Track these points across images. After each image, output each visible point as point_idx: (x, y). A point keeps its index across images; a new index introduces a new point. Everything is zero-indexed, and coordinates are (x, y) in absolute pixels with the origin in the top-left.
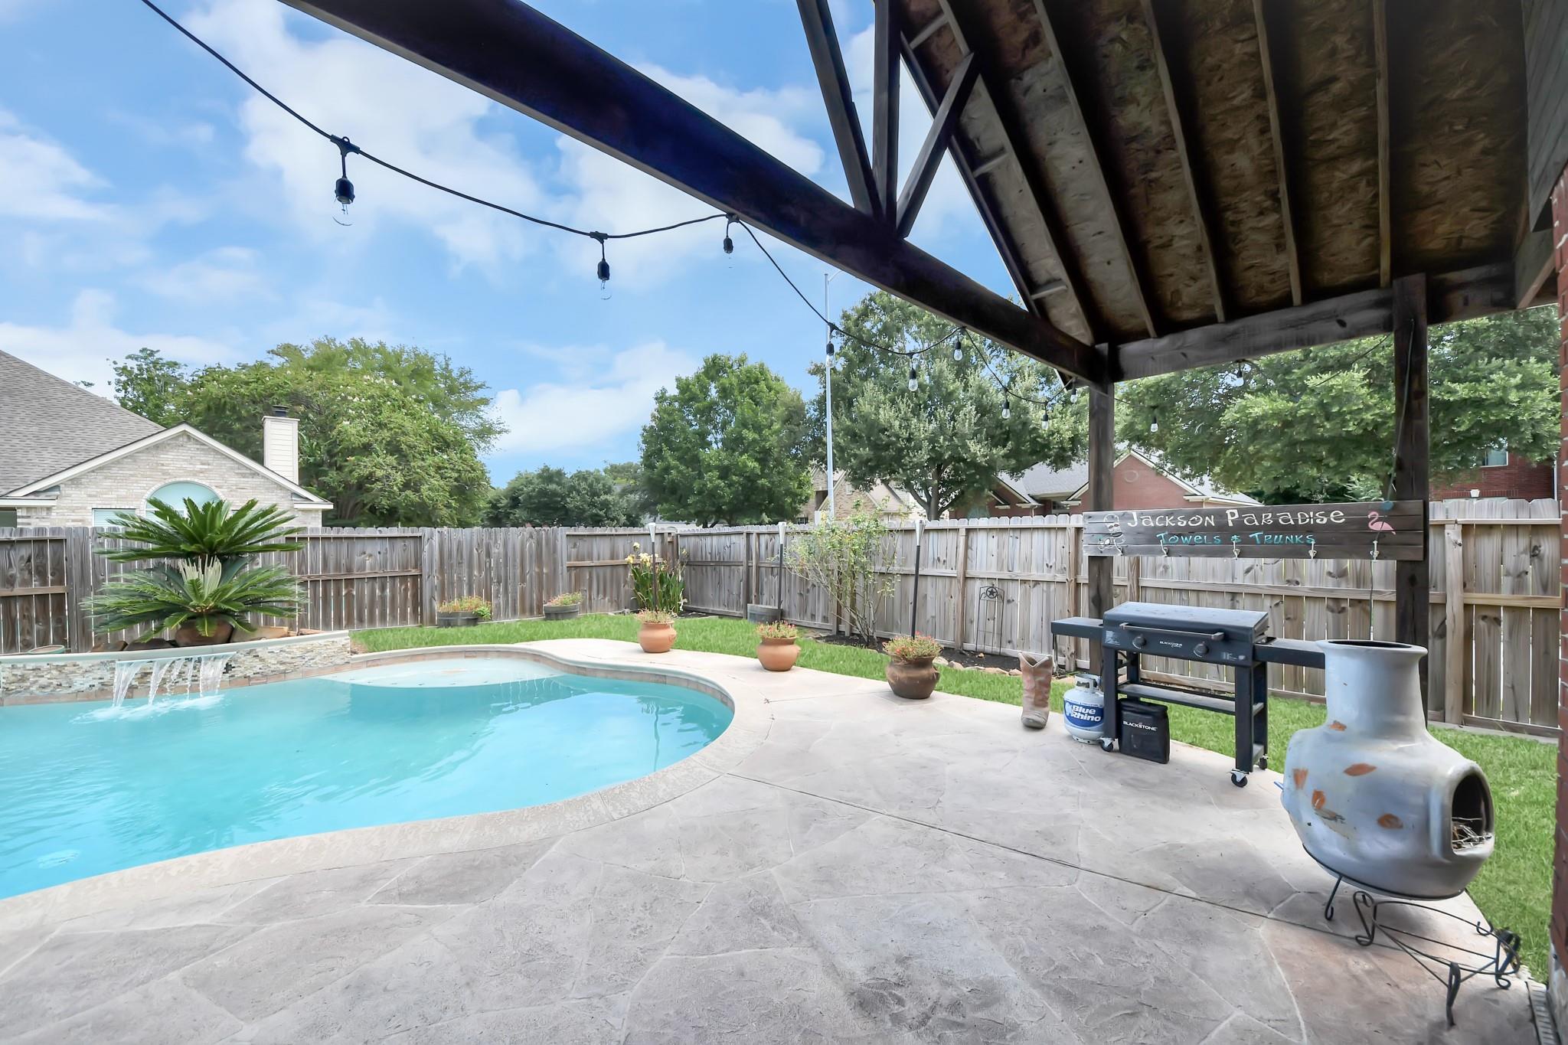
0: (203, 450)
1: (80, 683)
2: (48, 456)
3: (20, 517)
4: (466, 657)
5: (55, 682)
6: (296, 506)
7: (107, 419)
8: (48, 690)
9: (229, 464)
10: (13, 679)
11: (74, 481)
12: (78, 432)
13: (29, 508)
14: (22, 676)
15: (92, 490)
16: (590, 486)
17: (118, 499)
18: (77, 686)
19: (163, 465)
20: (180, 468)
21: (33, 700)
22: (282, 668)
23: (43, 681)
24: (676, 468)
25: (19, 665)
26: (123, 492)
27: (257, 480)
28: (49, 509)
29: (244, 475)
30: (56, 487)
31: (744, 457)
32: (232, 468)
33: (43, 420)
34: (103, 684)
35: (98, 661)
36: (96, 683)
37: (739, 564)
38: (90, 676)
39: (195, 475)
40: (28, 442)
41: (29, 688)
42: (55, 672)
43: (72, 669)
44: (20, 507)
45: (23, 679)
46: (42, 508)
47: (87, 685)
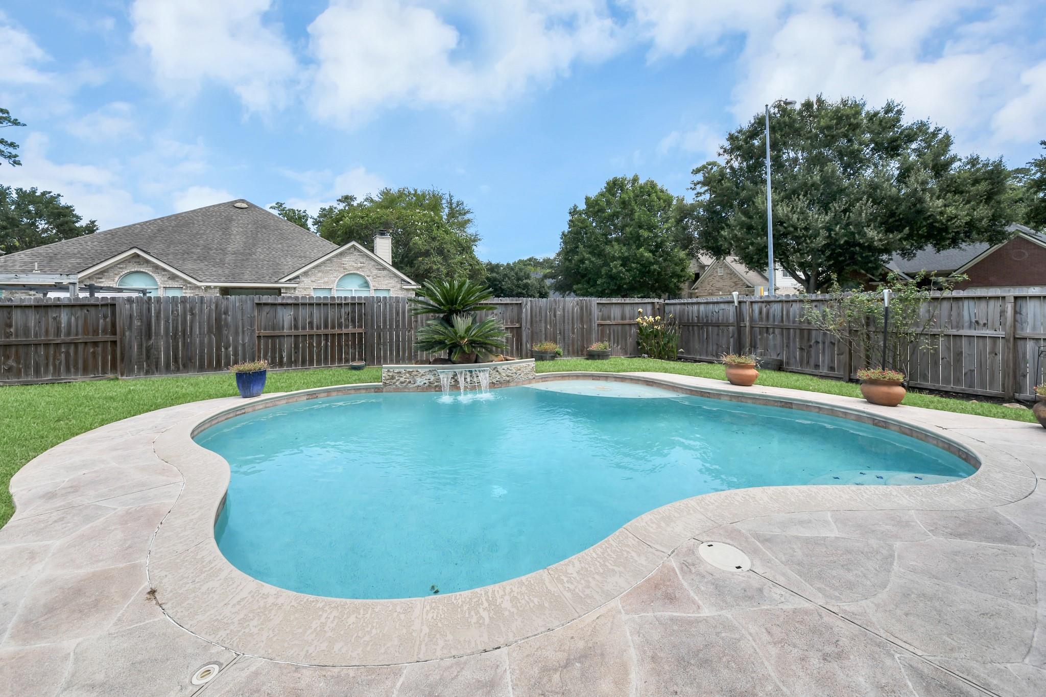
0: (361, 255)
1: (420, 381)
2: (289, 260)
3: (283, 293)
4: (593, 379)
5: (408, 380)
6: (404, 287)
7: (309, 240)
8: (404, 384)
9: (373, 263)
10: (388, 377)
11: (306, 274)
12: (298, 247)
13: (286, 288)
14: (392, 376)
15: (313, 279)
16: (516, 274)
17: (325, 283)
18: (418, 383)
19: (343, 264)
20: (351, 266)
21: (397, 390)
22: (508, 379)
23: (402, 379)
24: (589, 259)
25: (391, 370)
26: (326, 279)
27: (385, 272)
28: (295, 288)
29: (379, 270)
30: (297, 277)
31: (641, 250)
32: (374, 265)
33: (282, 241)
34: (430, 382)
35: (427, 370)
36: (427, 381)
37: (728, 325)
38: (425, 377)
39: (358, 270)
40: (279, 253)
41: (395, 383)
42: (408, 375)
43: (416, 373)
44: (283, 287)
45: (393, 378)
46: (292, 288)
47: (423, 383)
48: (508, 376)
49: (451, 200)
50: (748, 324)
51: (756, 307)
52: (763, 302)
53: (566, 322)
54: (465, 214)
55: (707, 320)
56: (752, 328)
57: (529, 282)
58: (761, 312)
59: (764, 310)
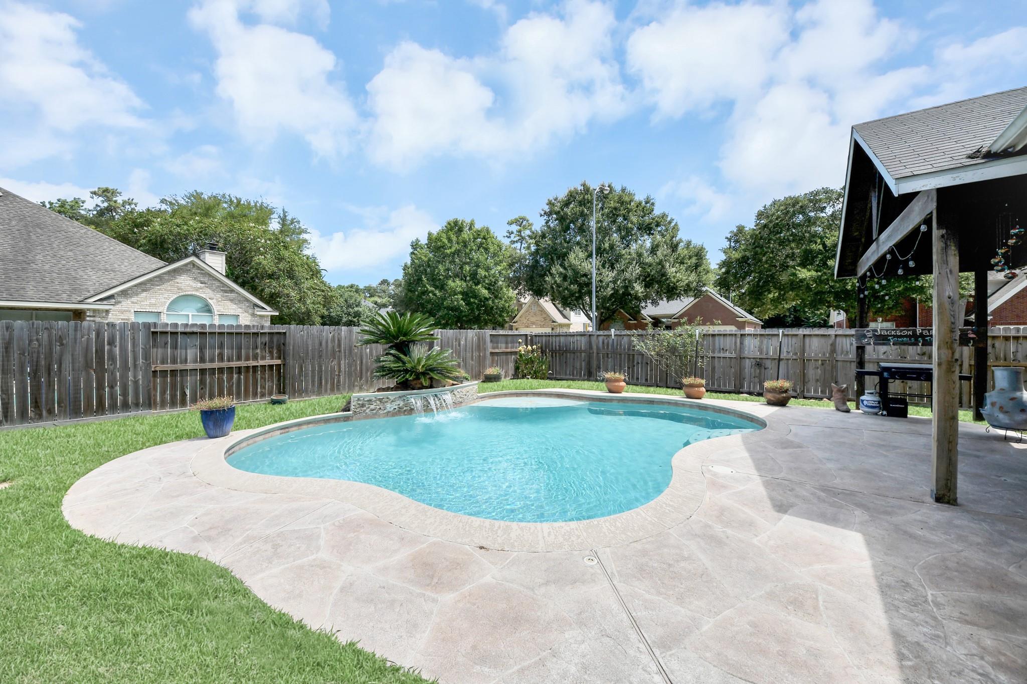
0: (202, 274)
1: (390, 407)
2: (91, 273)
3: (88, 316)
4: (517, 396)
5: (378, 407)
6: (258, 313)
7: (112, 248)
8: (374, 412)
9: (217, 284)
10: (358, 405)
11: (124, 293)
12: (100, 257)
13: (94, 311)
14: (362, 404)
15: (134, 299)
17: (151, 305)
18: (388, 409)
19: (178, 283)
20: (188, 286)
21: (367, 417)
23: (372, 407)
24: (432, 292)
25: (362, 399)
26: (153, 301)
27: (233, 295)
28: (107, 311)
29: (226, 292)
30: (111, 297)
31: (479, 287)
32: (219, 286)
33: (72, 247)
34: (399, 408)
35: (397, 396)
36: (396, 407)
37: (581, 352)
38: (395, 403)
39: (197, 290)
40: (72, 263)
41: (365, 410)
42: (378, 402)
43: (386, 400)
44: (88, 310)
45: (364, 405)
46: (102, 310)
47: (392, 409)
48: (461, 398)
49: (286, 216)
50: (595, 351)
51: (601, 339)
52: (605, 335)
53: (468, 350)
54: (300, 233)
55: (566, 348)
56: (598, 353)
57: (360, 309)
58: (603, 343)
59: (606, 341)
